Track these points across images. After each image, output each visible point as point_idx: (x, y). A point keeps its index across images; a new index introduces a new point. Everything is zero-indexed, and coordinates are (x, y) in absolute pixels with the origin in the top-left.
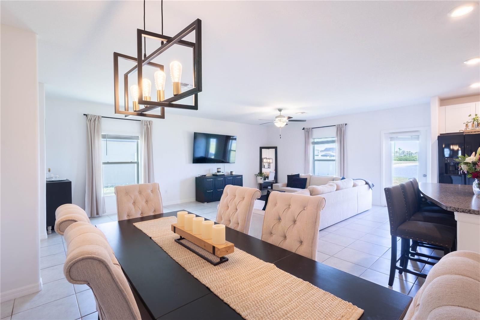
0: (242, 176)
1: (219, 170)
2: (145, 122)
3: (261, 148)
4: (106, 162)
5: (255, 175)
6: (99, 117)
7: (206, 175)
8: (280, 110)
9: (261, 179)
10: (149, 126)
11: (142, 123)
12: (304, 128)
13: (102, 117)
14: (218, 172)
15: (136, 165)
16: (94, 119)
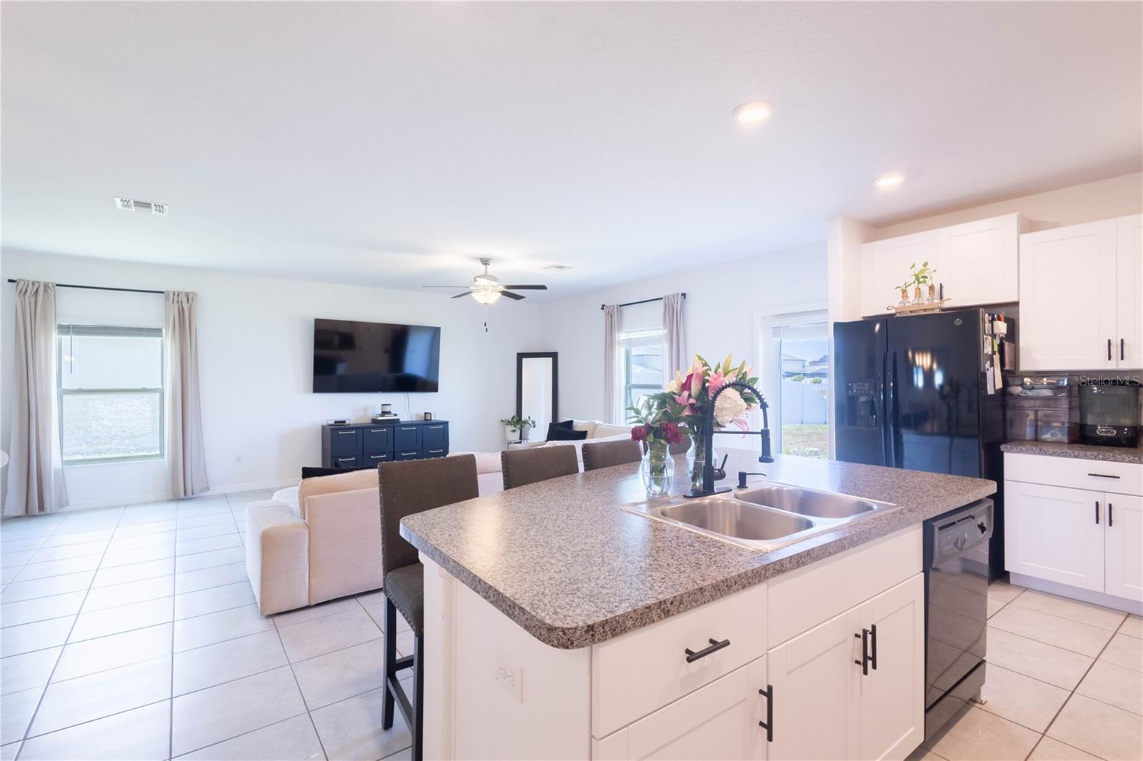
0: (446, 424)
1: (387, 409)
2: (174, 294)
3: (521, 356)
4: (76, 388)
5: (502, 421)
6: (46, 286)
7: (344, 422)
8: (485, 262)
9: (514, 431)
10: (186, 306)
11: (167, 299)
12: (603, 306)
13: (57, 285)
14: (384, 413)
15: (158, 395)
16: (35, 289)
